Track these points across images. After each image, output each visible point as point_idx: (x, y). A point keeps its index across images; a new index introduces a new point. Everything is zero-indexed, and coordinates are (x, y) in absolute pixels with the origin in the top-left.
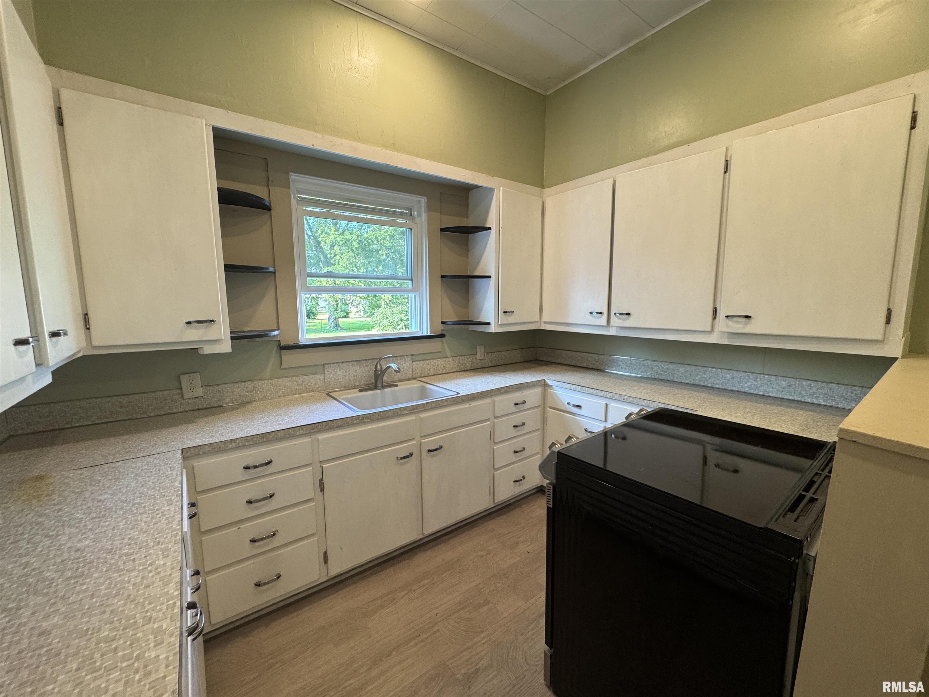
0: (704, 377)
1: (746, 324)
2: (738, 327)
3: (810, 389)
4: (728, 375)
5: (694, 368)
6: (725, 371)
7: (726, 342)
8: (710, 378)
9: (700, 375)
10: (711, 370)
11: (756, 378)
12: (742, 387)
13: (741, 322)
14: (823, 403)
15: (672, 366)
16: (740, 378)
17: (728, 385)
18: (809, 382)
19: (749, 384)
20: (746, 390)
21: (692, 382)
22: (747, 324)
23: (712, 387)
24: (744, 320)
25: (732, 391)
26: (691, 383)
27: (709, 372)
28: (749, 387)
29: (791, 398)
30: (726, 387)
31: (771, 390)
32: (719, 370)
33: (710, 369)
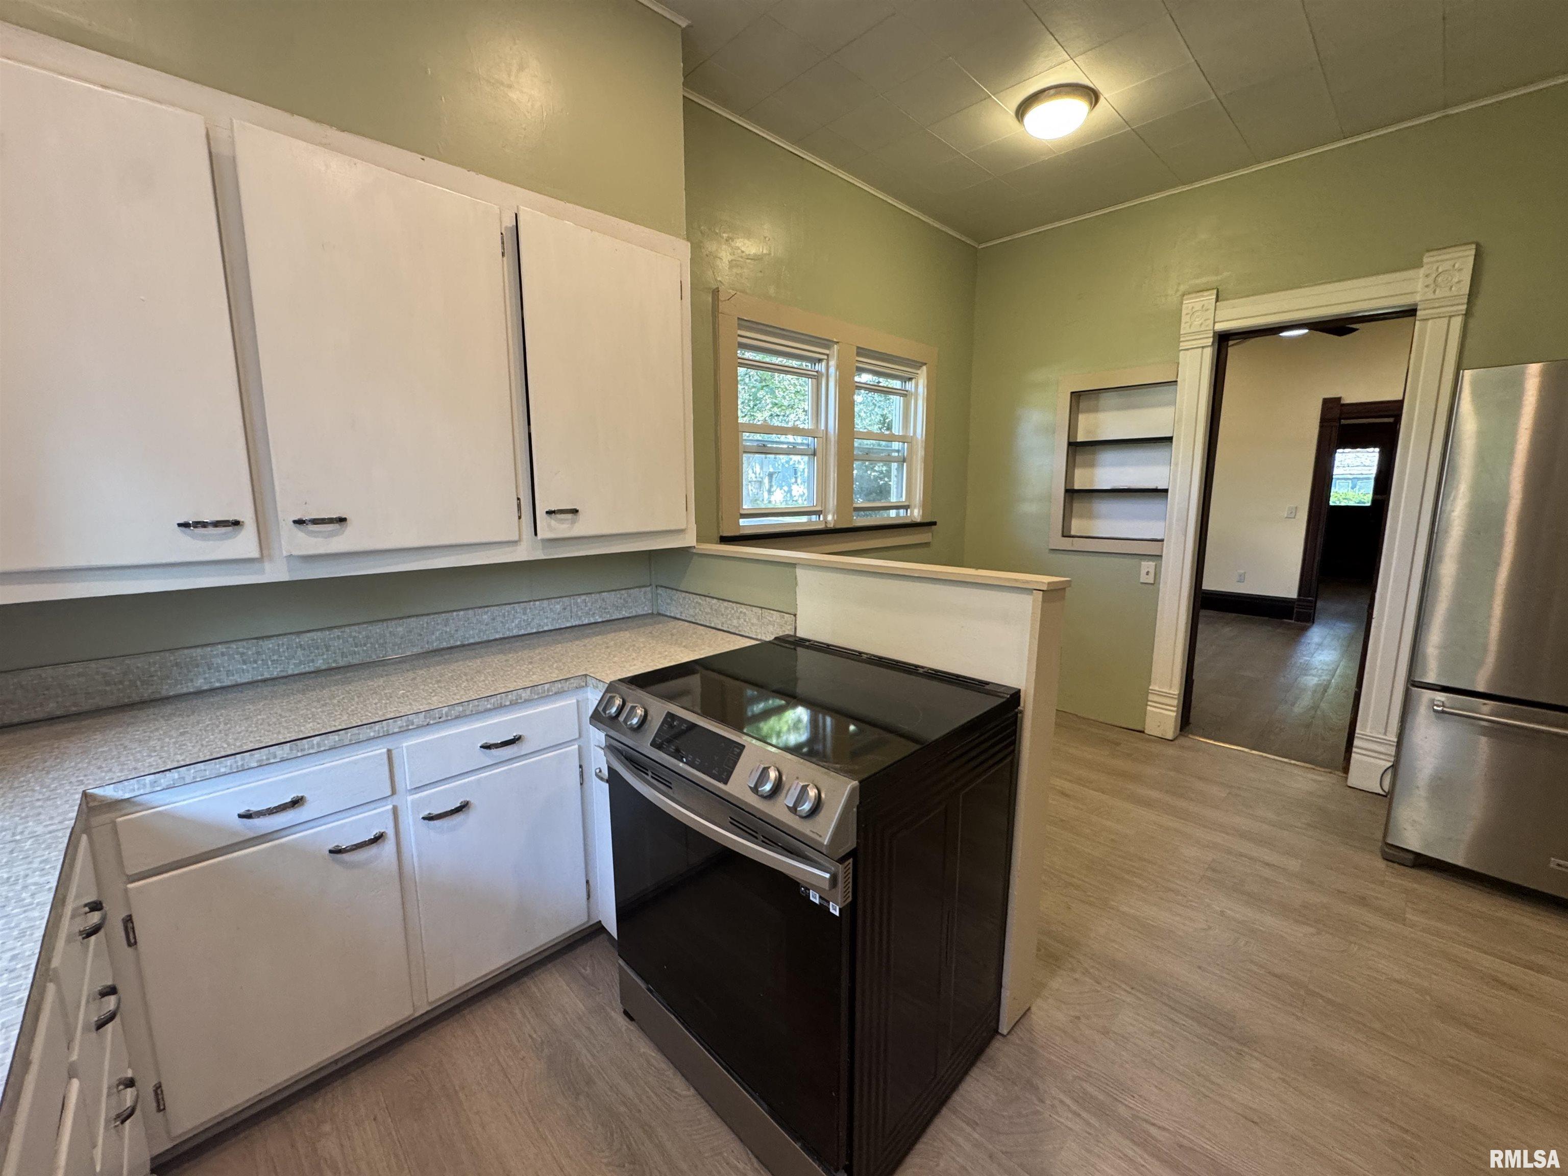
0: (446, 632)
1: (573, 522)
2: (561, 528)
3: (586, 606)
4: (485, 617)
5: (425, 619)
6: (480, 611)
7: (540, 555)
8: (457, 631)
9: (438, 630)
10: (458, 615)
11: (525, 609)
12: (509, 629)
13: (567, 520)
14: (600, 620)
15: (377, 629)
16: (504, 616)
17: (487, 632)
18: (583, 597)
19: (517, 622)
20: (515, 632)
21: (427, 647)
22: (575, 523)
23: (463, 646)
24: (569, 516)
25: (496, 640)
26: (424, 650)
27: (453, 619)
28: (518, 626)
29: (568, 625)
30: (485, 638)
31: (546, 621)
32: (470, 612)
33: (455, 613)
